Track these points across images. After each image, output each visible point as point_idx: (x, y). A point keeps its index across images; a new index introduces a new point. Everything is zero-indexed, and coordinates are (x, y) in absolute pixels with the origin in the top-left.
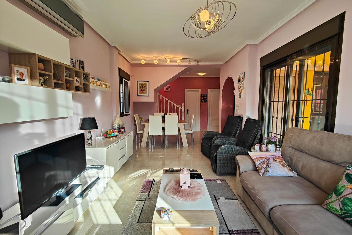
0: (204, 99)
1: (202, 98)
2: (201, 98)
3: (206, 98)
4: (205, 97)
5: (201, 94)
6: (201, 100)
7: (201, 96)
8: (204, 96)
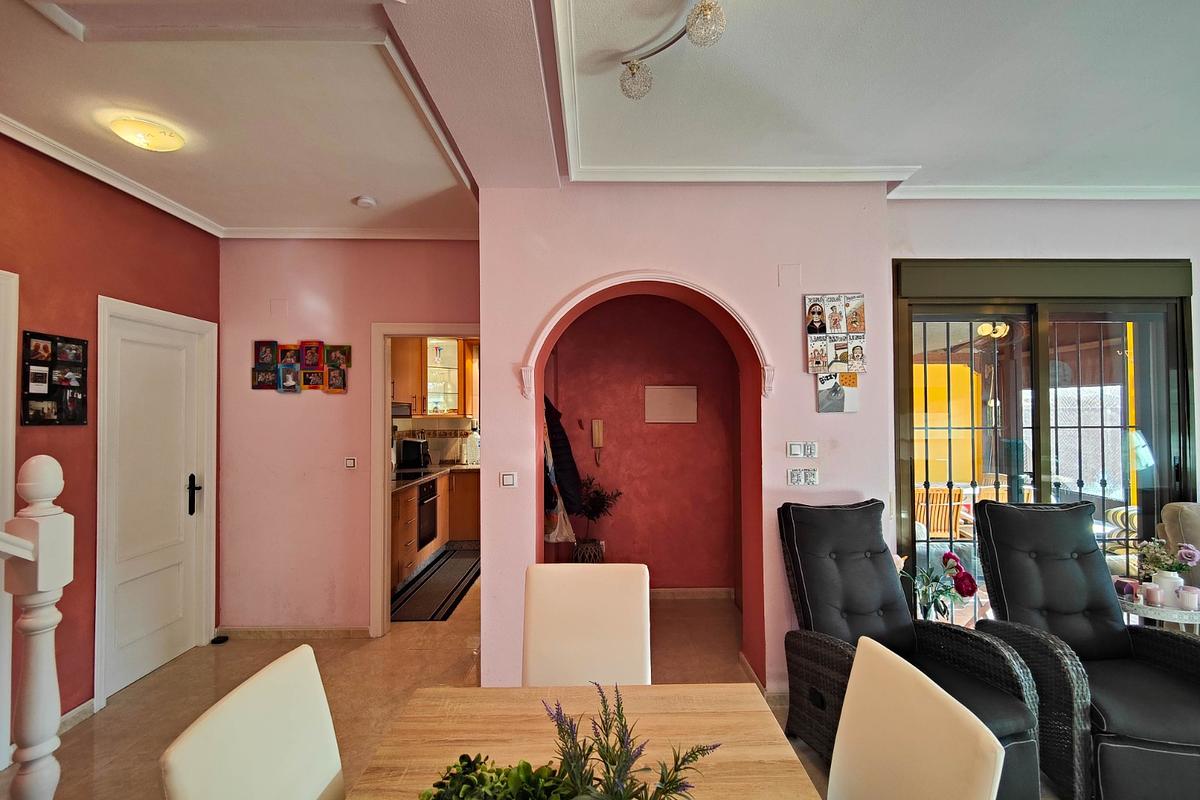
0: (56, 391)
1: (39, 378)
2: (25, 378)
3: (73, 377)
4: (71, 365)
5: (26, 337)
6: (25, 398)
7: (27, 357)
8: (52, 364)
